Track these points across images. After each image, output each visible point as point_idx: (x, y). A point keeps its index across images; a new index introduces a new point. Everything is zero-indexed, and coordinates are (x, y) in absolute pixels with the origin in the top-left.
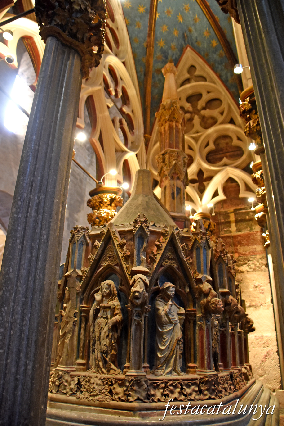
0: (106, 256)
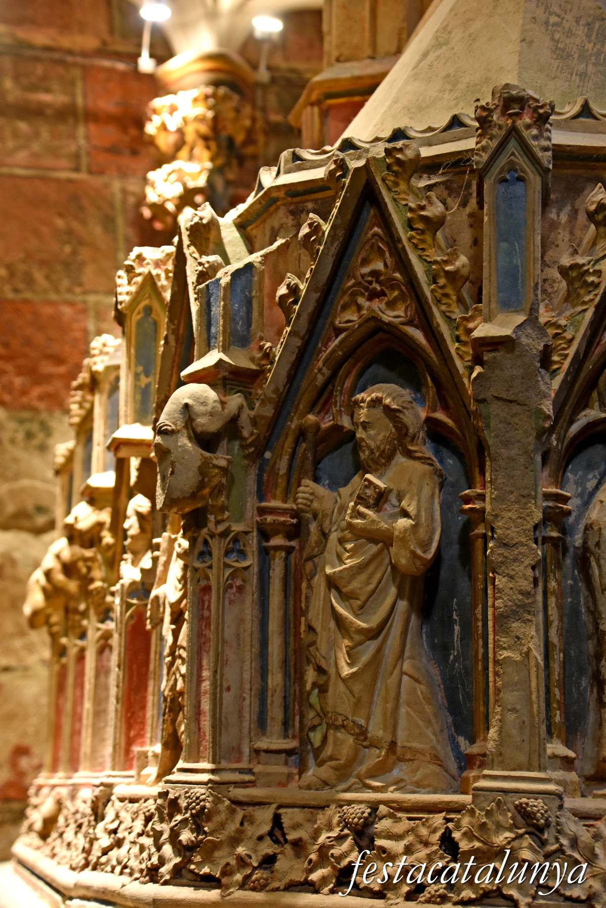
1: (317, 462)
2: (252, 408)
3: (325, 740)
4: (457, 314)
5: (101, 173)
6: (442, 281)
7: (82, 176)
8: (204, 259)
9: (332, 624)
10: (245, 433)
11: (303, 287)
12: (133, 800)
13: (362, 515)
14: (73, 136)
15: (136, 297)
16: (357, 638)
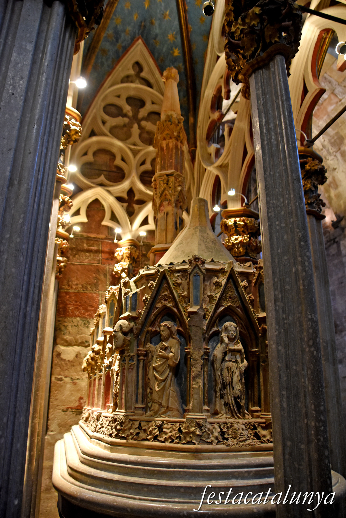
0: (226, 295)
1: (151, 338)
2: (136, 326)
3: (152, 405)
4: (184, 305)
5: (104, 264)
6: (181, 298)
7: (100, 265)
8: (126, 290)
9: (154, 378)
10: (134, 332)
11: (149, 298)
12: (106, 417)
13: (161, 352)
14: (98, 256)
15: (110, 297)
16: (160, 381)
